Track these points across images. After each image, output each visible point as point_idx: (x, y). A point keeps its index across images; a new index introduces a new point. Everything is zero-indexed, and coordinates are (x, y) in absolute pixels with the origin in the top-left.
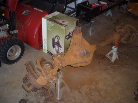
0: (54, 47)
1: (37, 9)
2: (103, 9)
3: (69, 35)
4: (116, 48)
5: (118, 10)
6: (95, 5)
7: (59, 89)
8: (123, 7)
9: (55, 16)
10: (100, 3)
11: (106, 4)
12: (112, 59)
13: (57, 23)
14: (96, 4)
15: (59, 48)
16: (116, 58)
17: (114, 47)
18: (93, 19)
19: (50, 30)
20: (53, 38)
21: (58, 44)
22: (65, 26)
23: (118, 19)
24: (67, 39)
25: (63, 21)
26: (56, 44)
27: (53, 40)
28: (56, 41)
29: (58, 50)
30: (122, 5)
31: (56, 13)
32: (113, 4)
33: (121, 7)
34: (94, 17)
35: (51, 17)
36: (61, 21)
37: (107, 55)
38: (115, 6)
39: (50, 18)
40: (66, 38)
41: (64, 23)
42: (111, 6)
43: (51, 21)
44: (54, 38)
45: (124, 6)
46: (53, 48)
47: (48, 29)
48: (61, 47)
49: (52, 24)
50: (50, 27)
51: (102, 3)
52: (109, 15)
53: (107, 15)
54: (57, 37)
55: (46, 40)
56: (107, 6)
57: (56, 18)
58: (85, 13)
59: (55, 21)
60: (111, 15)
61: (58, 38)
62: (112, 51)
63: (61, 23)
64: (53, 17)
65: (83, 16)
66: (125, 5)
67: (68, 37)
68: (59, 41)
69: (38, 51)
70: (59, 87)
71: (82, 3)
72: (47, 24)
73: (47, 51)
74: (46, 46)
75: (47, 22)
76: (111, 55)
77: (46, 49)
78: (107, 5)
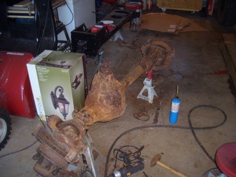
0: (56, 106)
1: (12, 53)
2: (110, 32)
3: (76, 81)
4: (149, 80)
5: (130, 27)
6: (96, 28)
7: (93, 162)
8: (135, 23)
9: (46, 58)
10: (102, 24)
11: (112, 22)
12: (148, 99)
13: (54, 66)
14: (96, 26)
15: (66, 105)
16: (155, 96)
17: (147, 80)
18: (100, 50)
19: (44, 80)
20: (52, 92)
21: (63, 99)
22: (68, 68)
23: (134, 41)
24: (75, 88)
25: (62, 62)
26: (58, 100)
27: (53, 95)
28: (58, 96)
29: (64, 109)
30: (133, 20)
31: (47, 53)
32: (121, 20)
33: (132, 23)
34: (101, 45)
35: (40, 60)
36: (59, 63)
37: (140, 96)
38: (124, 22)
39: (40, 62)
40: (73, 87)
41: (64, 64)
42: (119, 23)
43: (44, 65)
44: (54, 92)
45: (137, 21)
46: (56, 108)
47: (41, 80)
48: (68, 103)
49: (45, 69)
50: (44, 75)
51: (106, 22)
52: (119, 39)
53: (116, 39)
54: (58, 89)
55: (41, 99)
56: (115, 26)
57: (49, 60)
58: (86, 42)
59: (49, 65)
60: (122, 38)
61: (60, 90)
62: (145, 87)
63: (60, 64)
64: (44, 59)
65: (84, 47)
66: (138, 19)
67: (75, 84)
68: (63, 94)
69: (32, 120)
70: (91, 159)
71: (77, 29)
72: (37, 72)
73: (46, 116)
74: (43, 109)
75: (36, 68)
76: (146, 94)
77: (44, 114)
78: (113, 24)
